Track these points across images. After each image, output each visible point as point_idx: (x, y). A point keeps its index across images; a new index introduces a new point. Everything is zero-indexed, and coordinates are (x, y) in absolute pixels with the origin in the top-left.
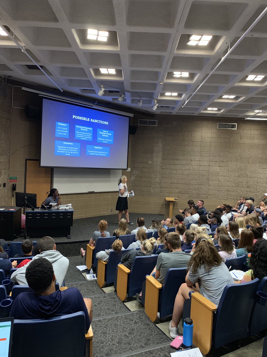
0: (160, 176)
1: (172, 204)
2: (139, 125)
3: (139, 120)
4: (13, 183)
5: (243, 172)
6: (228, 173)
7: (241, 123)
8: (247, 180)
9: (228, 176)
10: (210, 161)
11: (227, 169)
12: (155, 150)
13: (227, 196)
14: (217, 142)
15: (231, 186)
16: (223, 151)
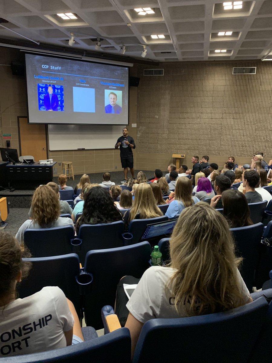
0: (168, 132)
1: (179, 161)
2: (144, 75)
3: (144, 70)
4: (6, 140)
5: (261, 125)
6: (244, 126)
7: (261, 66)
8: (266, 134)
9: (244, 130)
10: (223, 113)
11: (243, 121)
12: (162, 103)
13: (241, 152)
14: (232, 91)
15: (247, 141)
16: (239, 101)
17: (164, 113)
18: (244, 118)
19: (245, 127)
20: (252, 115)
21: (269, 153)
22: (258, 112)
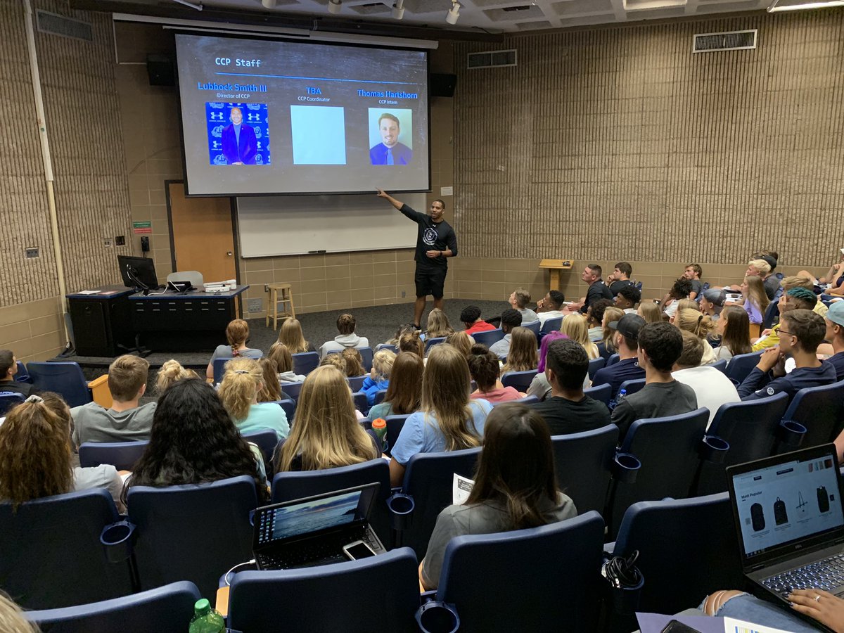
0: (530, 204)
1: (558, 276)
2: (468, 68)
3: (468, 54)
4: (142, 235)
5: (773, 180)
6: (725, 185)
7: (771, 26)
8: (787, 202)
9: (726, 194)
10: (669, 153)
11: (722, 171)
12: (513, 133)
13: (720, 251)
14: (693, 94)
15: (734, 222)
16: (711, 120)
17: (521, 158)
18: (727, 162)
19: (729, 186)
20: (747, 156)
21: (796, 252)
22: (764, 146)
